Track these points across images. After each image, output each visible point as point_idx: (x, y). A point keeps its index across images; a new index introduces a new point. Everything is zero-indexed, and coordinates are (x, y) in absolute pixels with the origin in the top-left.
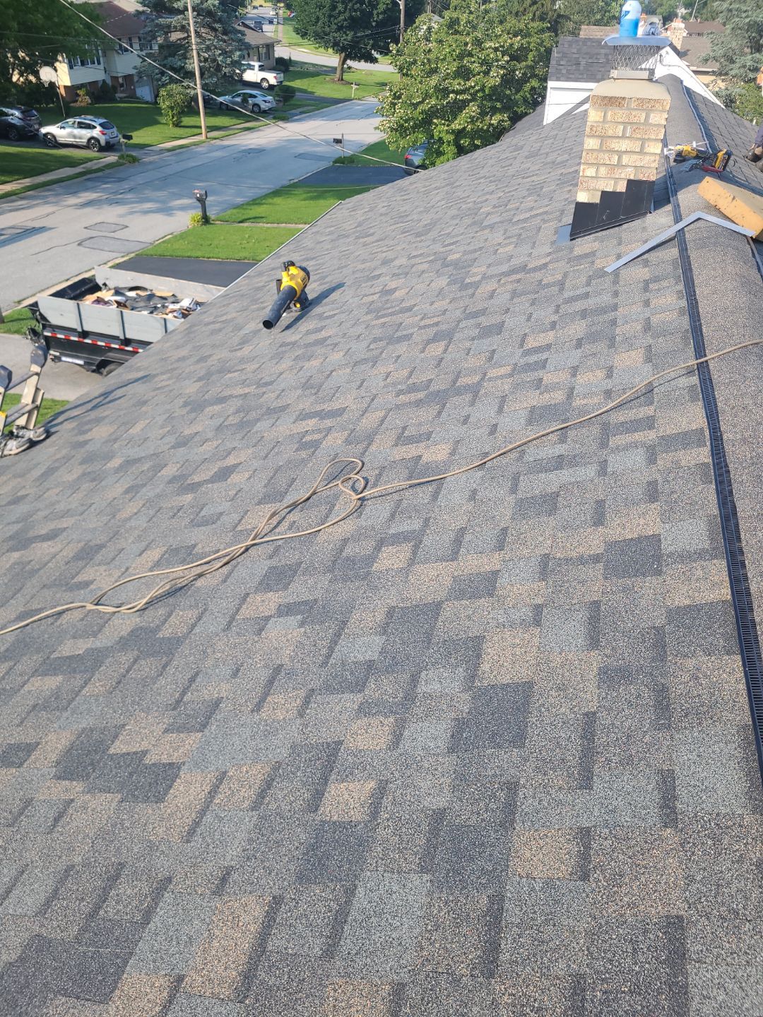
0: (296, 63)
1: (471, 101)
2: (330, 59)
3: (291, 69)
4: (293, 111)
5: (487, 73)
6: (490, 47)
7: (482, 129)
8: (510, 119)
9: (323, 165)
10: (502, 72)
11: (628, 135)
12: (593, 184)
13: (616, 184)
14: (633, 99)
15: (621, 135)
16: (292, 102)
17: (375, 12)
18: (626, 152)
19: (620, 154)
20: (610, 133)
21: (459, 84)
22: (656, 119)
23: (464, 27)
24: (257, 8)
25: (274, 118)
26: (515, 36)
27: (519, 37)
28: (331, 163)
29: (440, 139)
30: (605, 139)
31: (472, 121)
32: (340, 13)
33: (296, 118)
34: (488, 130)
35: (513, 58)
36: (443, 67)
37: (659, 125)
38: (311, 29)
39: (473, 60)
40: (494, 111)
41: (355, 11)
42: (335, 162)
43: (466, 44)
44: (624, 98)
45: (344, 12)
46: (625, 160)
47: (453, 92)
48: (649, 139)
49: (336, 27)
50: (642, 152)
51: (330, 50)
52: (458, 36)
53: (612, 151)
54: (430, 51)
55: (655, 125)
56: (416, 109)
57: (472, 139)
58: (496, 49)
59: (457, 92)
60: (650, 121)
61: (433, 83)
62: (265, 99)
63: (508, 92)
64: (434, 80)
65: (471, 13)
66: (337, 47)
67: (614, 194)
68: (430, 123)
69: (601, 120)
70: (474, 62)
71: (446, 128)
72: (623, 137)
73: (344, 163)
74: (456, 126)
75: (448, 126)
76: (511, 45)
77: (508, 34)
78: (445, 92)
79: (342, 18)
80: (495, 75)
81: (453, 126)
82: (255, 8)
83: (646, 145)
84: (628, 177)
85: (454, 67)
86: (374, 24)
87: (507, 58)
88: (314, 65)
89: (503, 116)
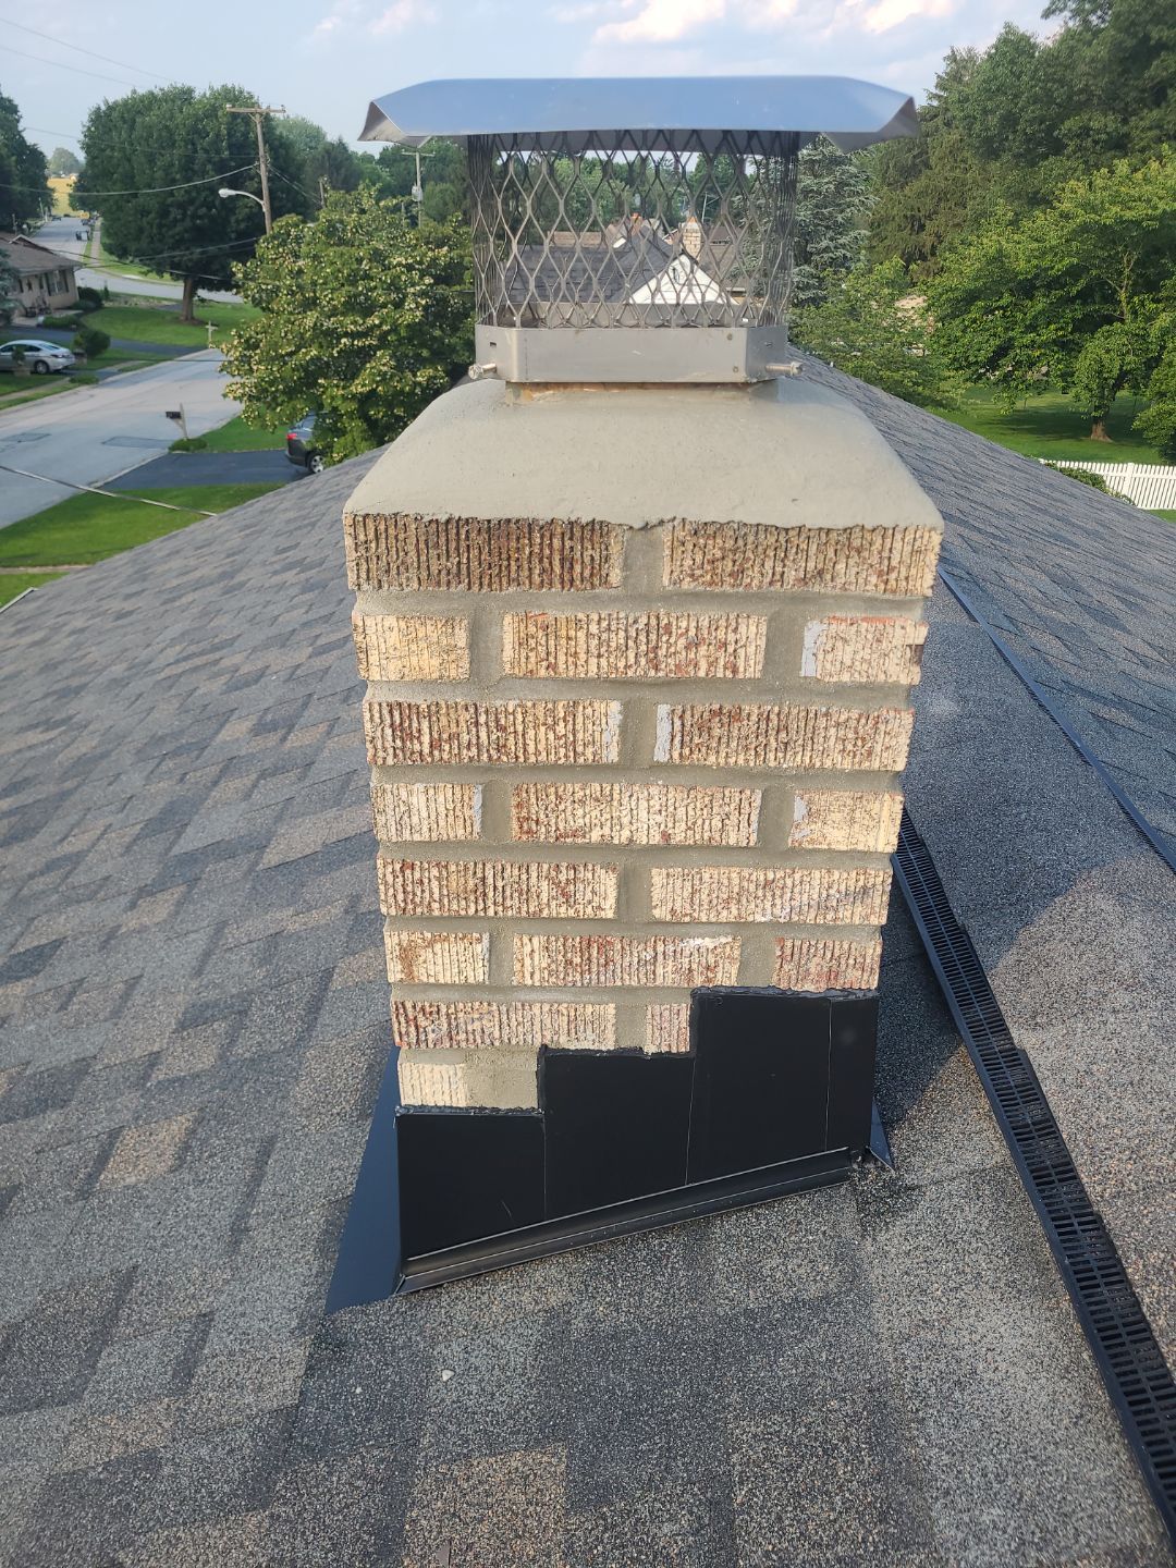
0: (117, 295)
1: (379, 348)
2: (170, 290)
3: (107, 304)
4: (108, 369)
5: (398, 305)
6: (399, 264)
7: (402, 391)
8: (447, 373)
9: (151, 455)
10: (423, 302)
11: (661, 756)
12: (482, 1022)
13: (626, 1017)
14: (664, 535)
15: (612, 755)
16: (107, 354)
17: (233, 219)
18: (666, 850)
19: (631, 863)
20: (541, 743)
21: (354, 323)
22: (845, 654)
23: (353, 234)
24: (59, 218)
25: (72, 381)
26: (440, 246)
27: (446, 248)
28: (167, 450)
29: (335, 409)
30: (509, 782)
31: (384, 379)
32: (176, 221)
33: (111, 379)
34: (412, 393)
35: (438, 280)
36: (325, 297)
37: (869, 693)
38: (133, 247)
39: (373, 284)
40: (421, 362)
41: (200, 217)
42: (173, 448)
43: (359, 261)
44: (595, 530)
45: (183, 220)
46: (666, 891)
47: (346, 335)
48: (811, 777)
49: (171, 241)
50: (772, 846)
51: (167, 276)
52: (343, 249)
53: (573, 851)
54: (300, 271)
55: (841, 692)
56: (285, 363)
57: (390, 406)
58: (410, 268)
59: (353, 335)
60: (809, 668)
61: (309, 322)
62: (55, 352)
63: (437, 333)
64: (310, 319)
65: (363, 211)
66: (177, 269)
67: (626, 1064)
68: (315, 384)
69: (460, 669)
70: (375, 288)
71: (341, 392)
72: (633, 764)
73: (187, 450)
74: (358, 387)
75: (344, 388)
76: (434, 260)
77: (427, 243)
78: (332, 336)
79: (179, 228)
80: (413, 306)
81: (353, 388)
82: (55, 218)
83: (799, 808)
84: (698, 981)
85: (340, 298)
86: (233, 236)
87: (428, 280)
88: (146, 298)
89: (436, 369)
